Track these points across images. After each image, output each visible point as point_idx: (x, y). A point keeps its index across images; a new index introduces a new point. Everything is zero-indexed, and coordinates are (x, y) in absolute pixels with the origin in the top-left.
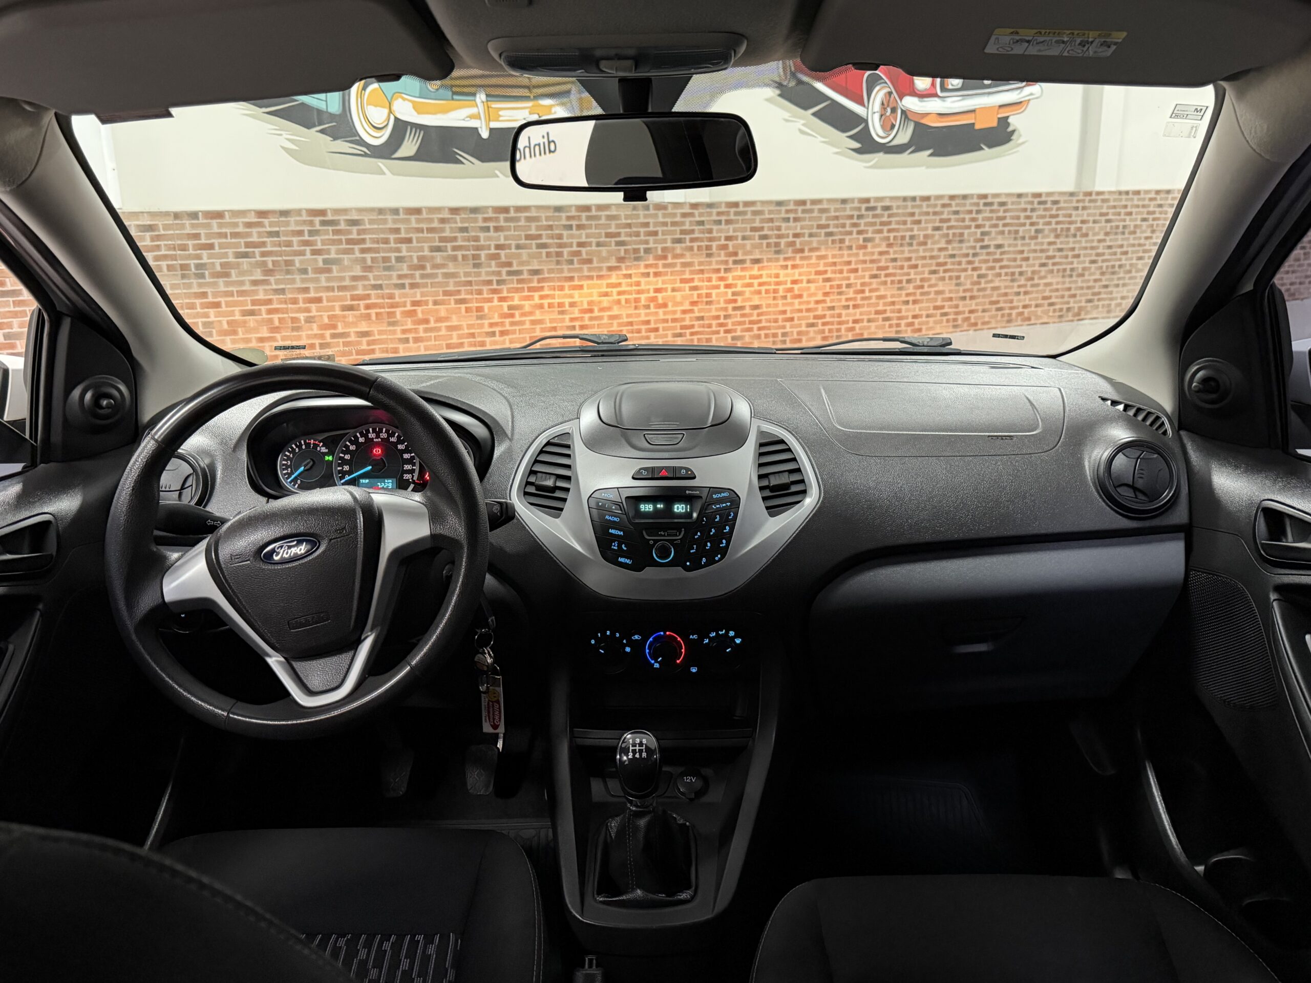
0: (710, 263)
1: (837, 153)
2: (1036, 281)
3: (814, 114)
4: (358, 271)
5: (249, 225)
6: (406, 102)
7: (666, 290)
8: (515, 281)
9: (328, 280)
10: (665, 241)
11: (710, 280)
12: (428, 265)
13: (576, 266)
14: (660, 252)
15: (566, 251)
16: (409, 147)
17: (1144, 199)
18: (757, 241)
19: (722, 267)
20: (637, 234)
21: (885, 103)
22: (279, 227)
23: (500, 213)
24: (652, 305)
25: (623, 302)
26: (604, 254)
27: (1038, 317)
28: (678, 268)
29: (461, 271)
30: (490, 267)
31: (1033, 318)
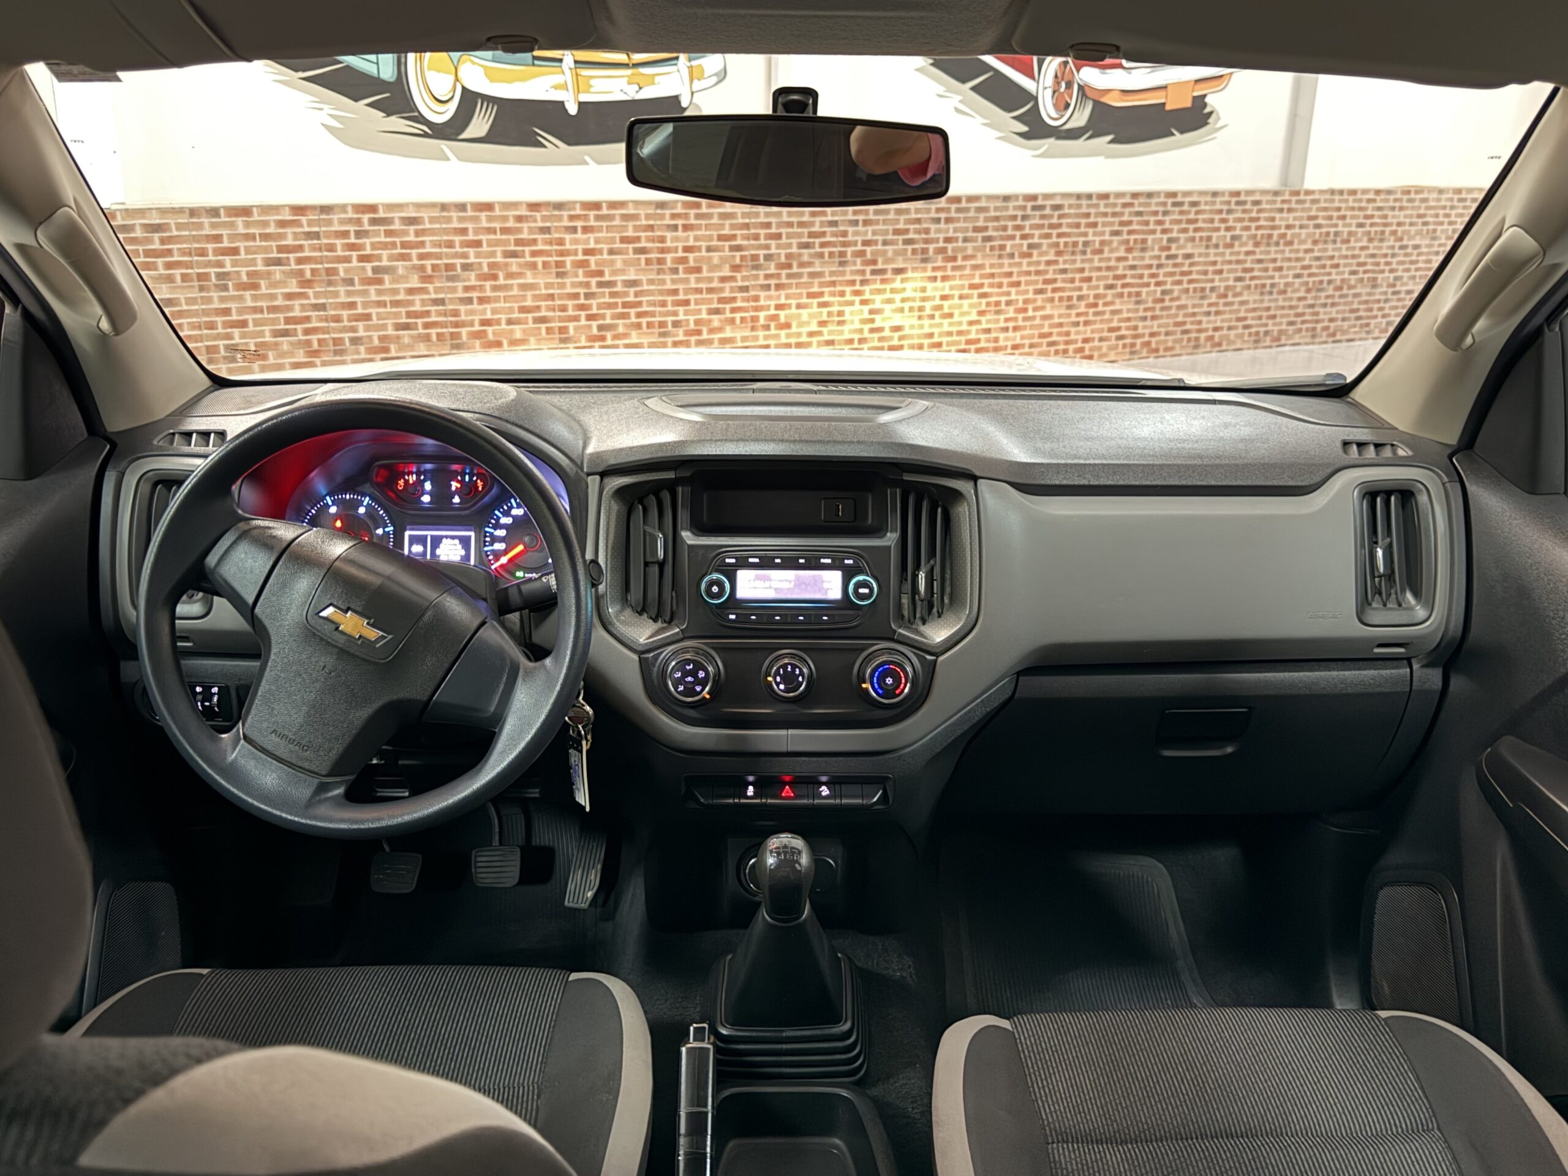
0: (843, 273)
1: (1000, 138)
2: (1230, 299)
3: (973, 89)
4: (415, 282)
5: (282, 224)
6: (476, 66)
7: (789, 306)
8: (607, 295)
9: (379, 292)
10: (790, 246)
11: (842, 294)
12: (501, 275)
13: (681, 275)
14: (783, 259)
15: (669, 257)
16: (479, 125)
17: (1360, 200)
18: (901, 246)
19: (858, 278)
20: (756, 237)
21: (1059, 75)
22: (320, 227)
23: (590, 209)
24: (773, 325)
25: (738, 321)
26: (716, 261)
27: (1229, 342)
28: (805, 279)
29: (541, 281)
30: (577, 276)
31: (1224, 343)
